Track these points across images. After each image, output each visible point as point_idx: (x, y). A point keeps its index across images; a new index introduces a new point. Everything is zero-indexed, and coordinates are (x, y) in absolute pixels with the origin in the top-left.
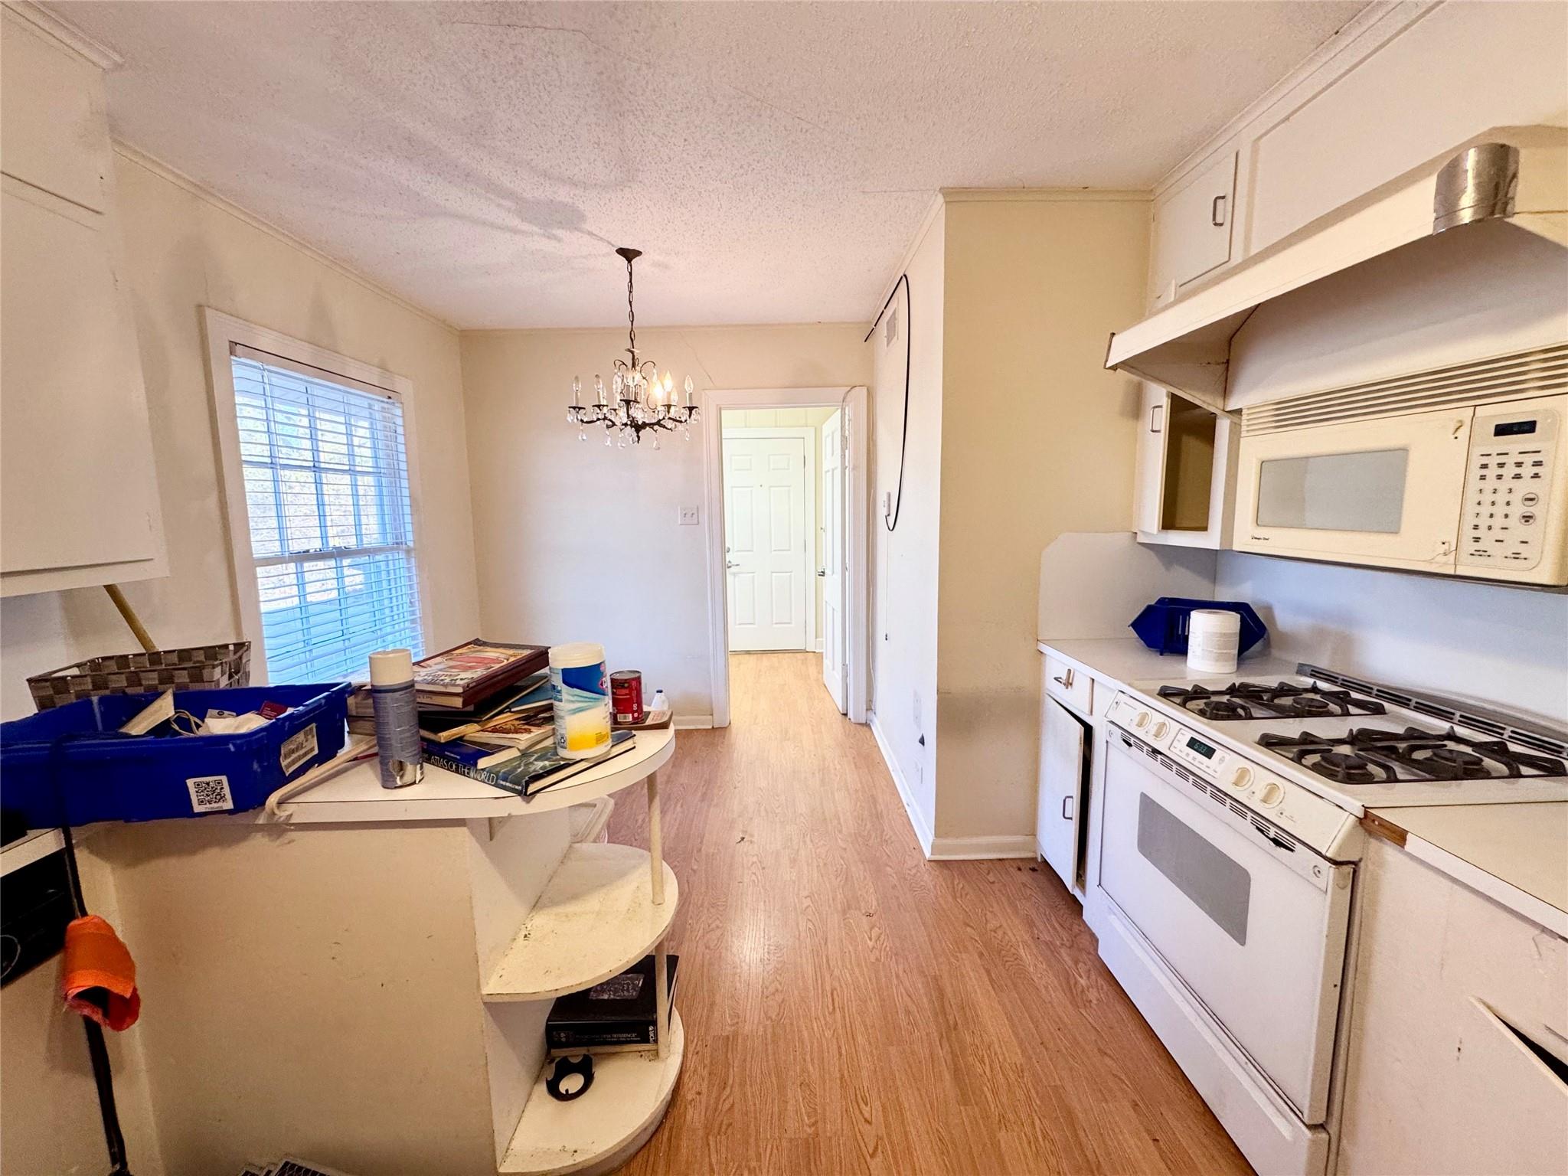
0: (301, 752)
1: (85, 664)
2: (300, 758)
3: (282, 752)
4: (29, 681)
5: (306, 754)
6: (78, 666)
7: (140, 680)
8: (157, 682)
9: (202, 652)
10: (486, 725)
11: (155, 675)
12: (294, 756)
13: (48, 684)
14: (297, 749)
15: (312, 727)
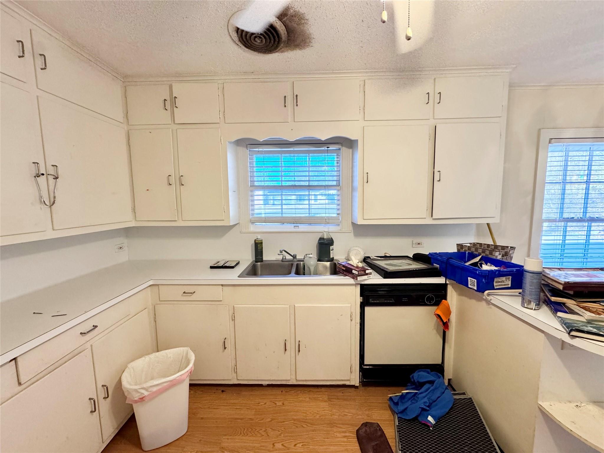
0: (503, 284)
1: (472, 243)
2: (502, 285)
3: (495, 280)
4: (457, 244)
5: (505, 285)
6: (470, 243)
7: (477, 250)
8: (481, 252)
9: (501, 247)
10: (581, 303)
11: (481, 250)
12: (500, 284)
13: (460, 246)
14: (501, 282)
15: (510, 278)
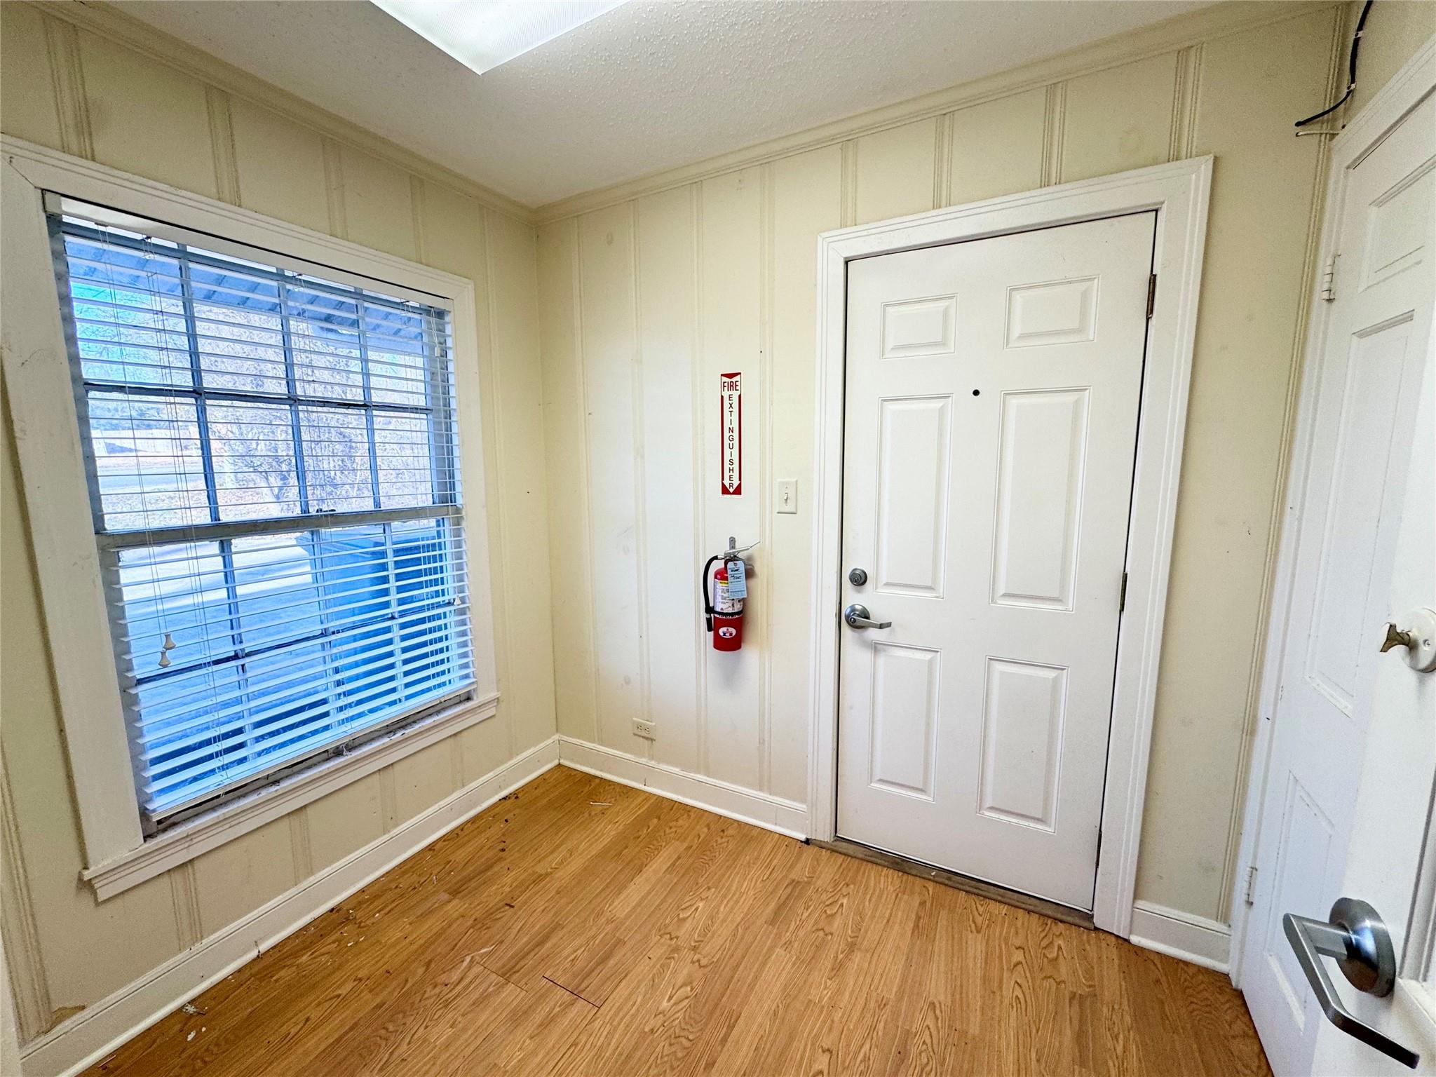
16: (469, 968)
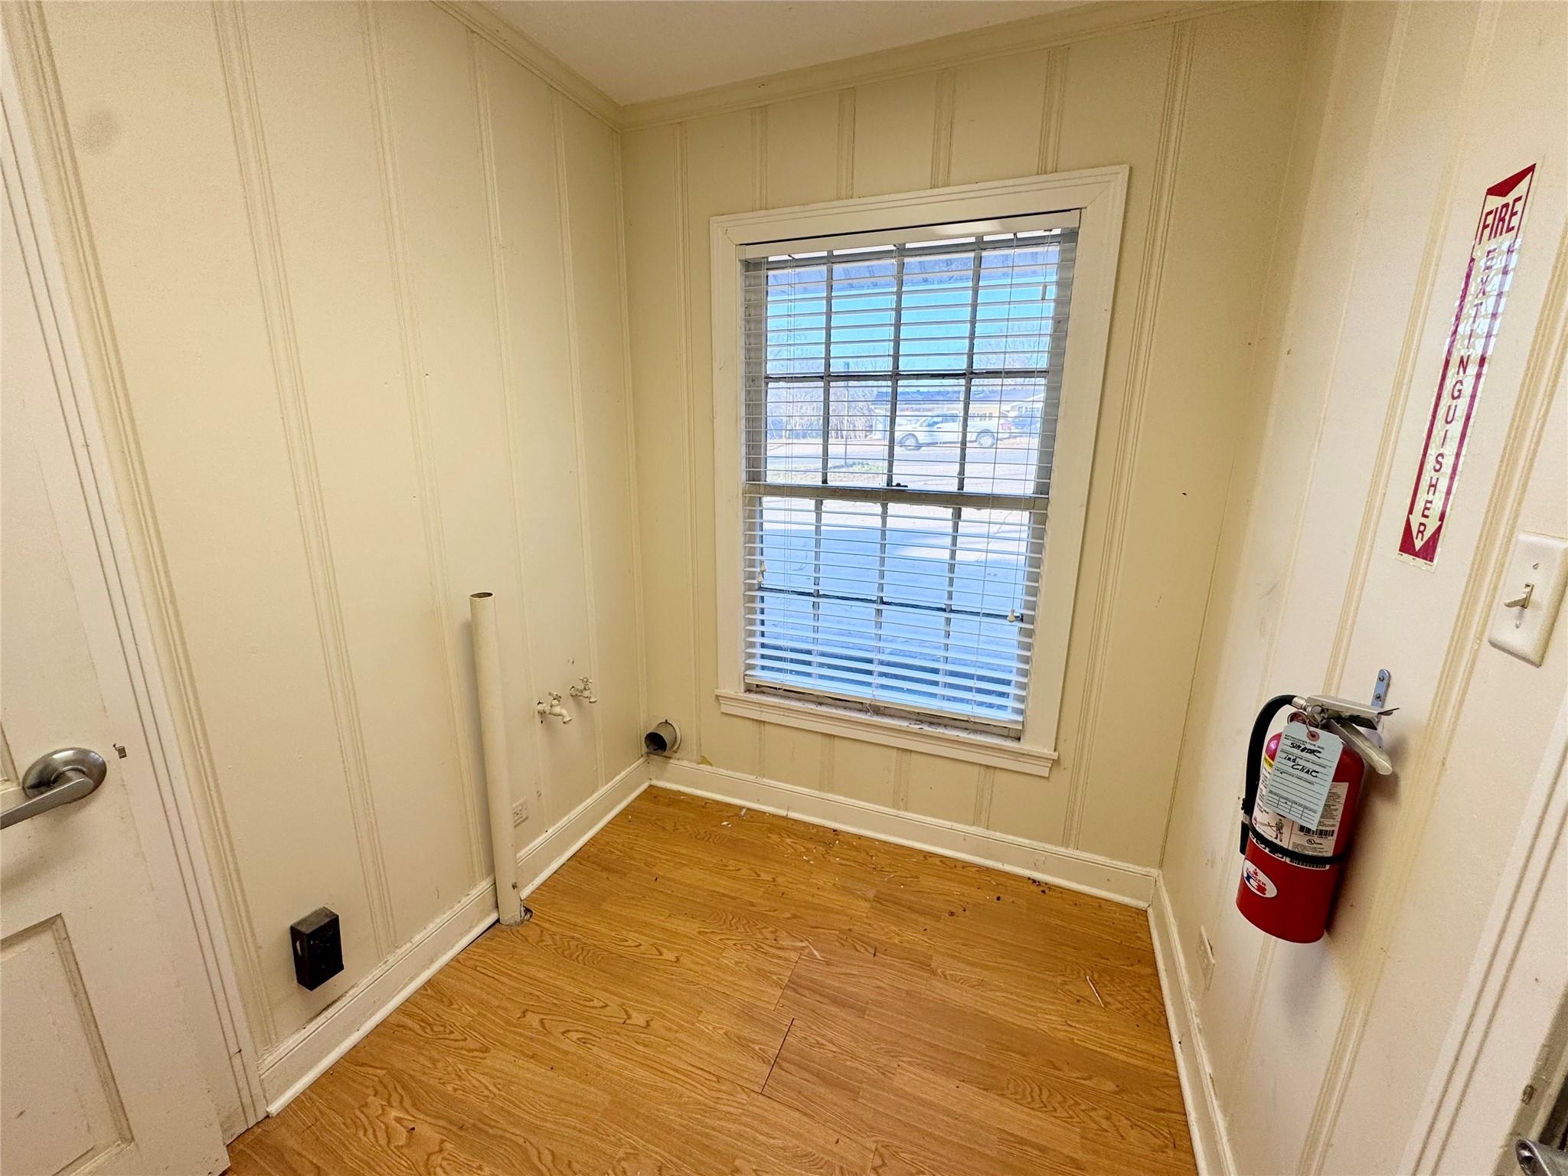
16: (795, 949)
